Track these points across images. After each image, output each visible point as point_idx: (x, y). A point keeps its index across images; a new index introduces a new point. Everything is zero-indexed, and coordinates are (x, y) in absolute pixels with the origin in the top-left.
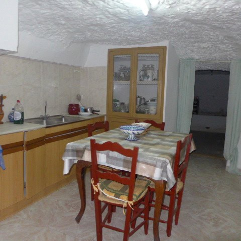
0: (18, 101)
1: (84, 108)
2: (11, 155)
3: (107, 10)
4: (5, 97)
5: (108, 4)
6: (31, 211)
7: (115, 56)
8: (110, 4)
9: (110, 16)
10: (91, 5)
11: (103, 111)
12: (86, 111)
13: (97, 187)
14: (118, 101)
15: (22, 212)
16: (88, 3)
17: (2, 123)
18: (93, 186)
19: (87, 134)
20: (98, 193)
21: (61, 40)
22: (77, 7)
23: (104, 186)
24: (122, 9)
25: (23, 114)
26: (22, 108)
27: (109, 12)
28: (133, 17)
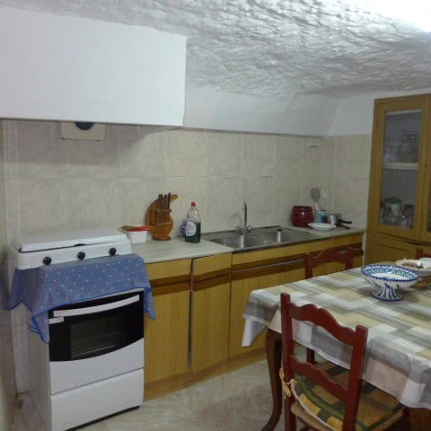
0: (193, 204)
1: (323, 214)
2: (169, 297)
3: (348, 30)
4: (176, 197)
5: (348, 20)
6: (197, 394)
7: (390, 113)
8: (351, 19)
9: (358, 40)
10: (316, 26)
11: (360, 223)
12: (325, 220)
13: (289, 386)
14: (397, 201)
15: (183, 391)
16: (308, 24)
17: (169, 239)
18: (283, 383)
19: (302, 271)
20: (292, 400)
21: (276, 92)
22: (290, 33)
23: (305, 387)
24: (381, 24)
25: (198, 226)
26: (199, 215)
27: (354, 34)
28: (407, 36)
